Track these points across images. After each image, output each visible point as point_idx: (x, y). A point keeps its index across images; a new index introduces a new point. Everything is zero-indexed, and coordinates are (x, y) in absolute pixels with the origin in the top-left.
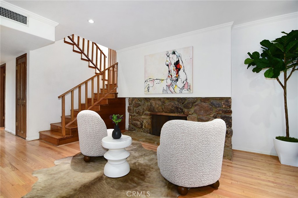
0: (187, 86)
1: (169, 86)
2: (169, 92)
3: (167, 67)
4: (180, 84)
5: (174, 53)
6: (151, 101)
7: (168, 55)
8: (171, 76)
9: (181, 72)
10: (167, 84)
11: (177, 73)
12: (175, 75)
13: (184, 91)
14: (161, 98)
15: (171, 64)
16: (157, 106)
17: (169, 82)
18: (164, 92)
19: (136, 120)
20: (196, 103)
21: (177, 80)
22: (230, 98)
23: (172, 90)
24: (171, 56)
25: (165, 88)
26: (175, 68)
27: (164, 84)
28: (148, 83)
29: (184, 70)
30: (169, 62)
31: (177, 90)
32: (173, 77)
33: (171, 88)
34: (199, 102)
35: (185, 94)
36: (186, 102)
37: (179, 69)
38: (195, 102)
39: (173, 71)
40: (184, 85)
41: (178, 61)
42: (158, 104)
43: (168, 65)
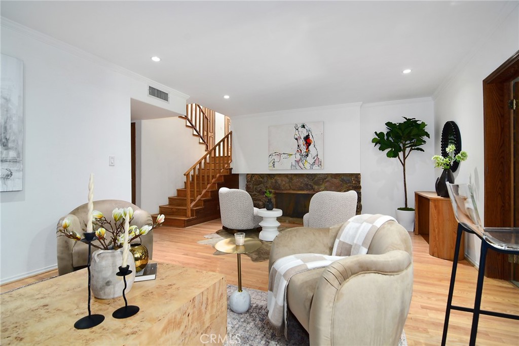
0: (317, 161)
1: (298, 162)
2: (298, 167)
3: (296, 140)
4: (310, 159)
5: (303, 126)
6: (275, 178)
7: (297, 128)
8: (301, 150)
9: (311, 147)
10: (296, 160)
11: (307, 148)
12: (305, 150)
13: (314, 167)
14: (287, 174)
15: (300, 138)
16: (284, 183)
17: (298, 157)
18: (293, 168)
19: (257, 200)
20: (327, 180)
21: (307, 155)
22: (359, 174)
23: (302, 166)
24: (300, 129)
25: (294, 164)
26: (305, 142)
27: (292, 159)
28: (273, 157)
29: (314, 146)
30: (298, 135)
31: (307, 166)
32: (303, 152)
33: (301, 164)
34: (329, 178)
35: (316, 170)
36: (316, 179)
37: (310, 144)
38: (325, 179)
39: (302, 145)
40: (315, 160)
41: (309, 135)
42: (285, 181)
43: (296, 139)
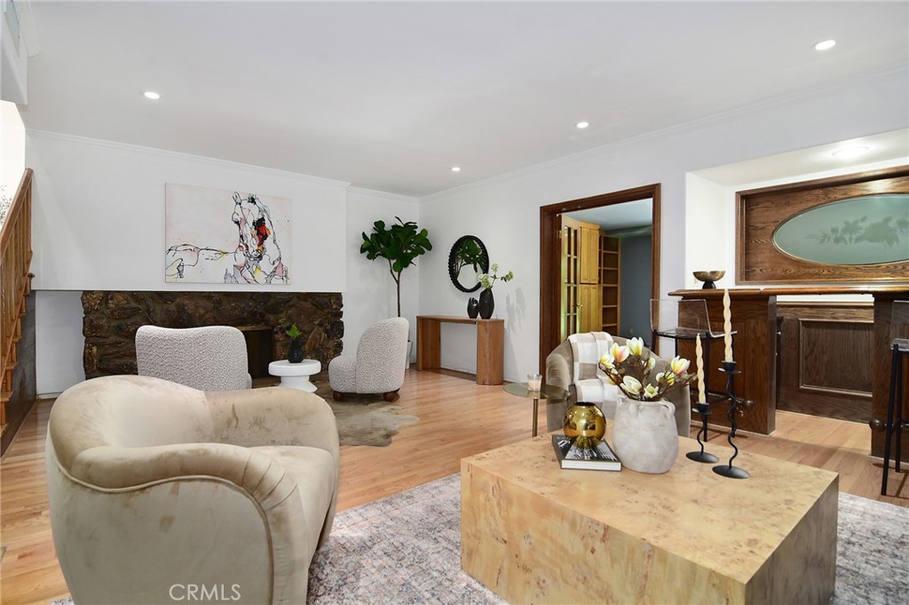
0: (279, 270)
1: (240, 269)
2: (241, 280)
3: (236, 225)
4: (266, 265)
5: (253, 200)
6: (178, 300)
7: (239, 201)
8: (247, 247)
9: (268, 243)
10: (236, 264)
11: (261, 243)
12: (256, 247)
13: (274, 281)
14: (210, 292)
15: (246, 222)
16: (202, 311)
17: (241, 259)
18: (229, 279)
20: (291, 303)
21: (260, 257)
23: (249, 276)
24: (245, 204)
25: (231, 271)
26: (255, 232)
27: (228, 263)
28: (178, 255)
29: (274, 241)
30: (241, 216)
31: (260, 277)
32: (251, 250)
33: (247, 273)
34: (295, 300)
36: (272, 301)
37: (265, 237)
38: (288, 302)
39: (250, 237)
40: (276, 268)
41: (263, 219)
42: (205, 308)
43: (237, 223)
